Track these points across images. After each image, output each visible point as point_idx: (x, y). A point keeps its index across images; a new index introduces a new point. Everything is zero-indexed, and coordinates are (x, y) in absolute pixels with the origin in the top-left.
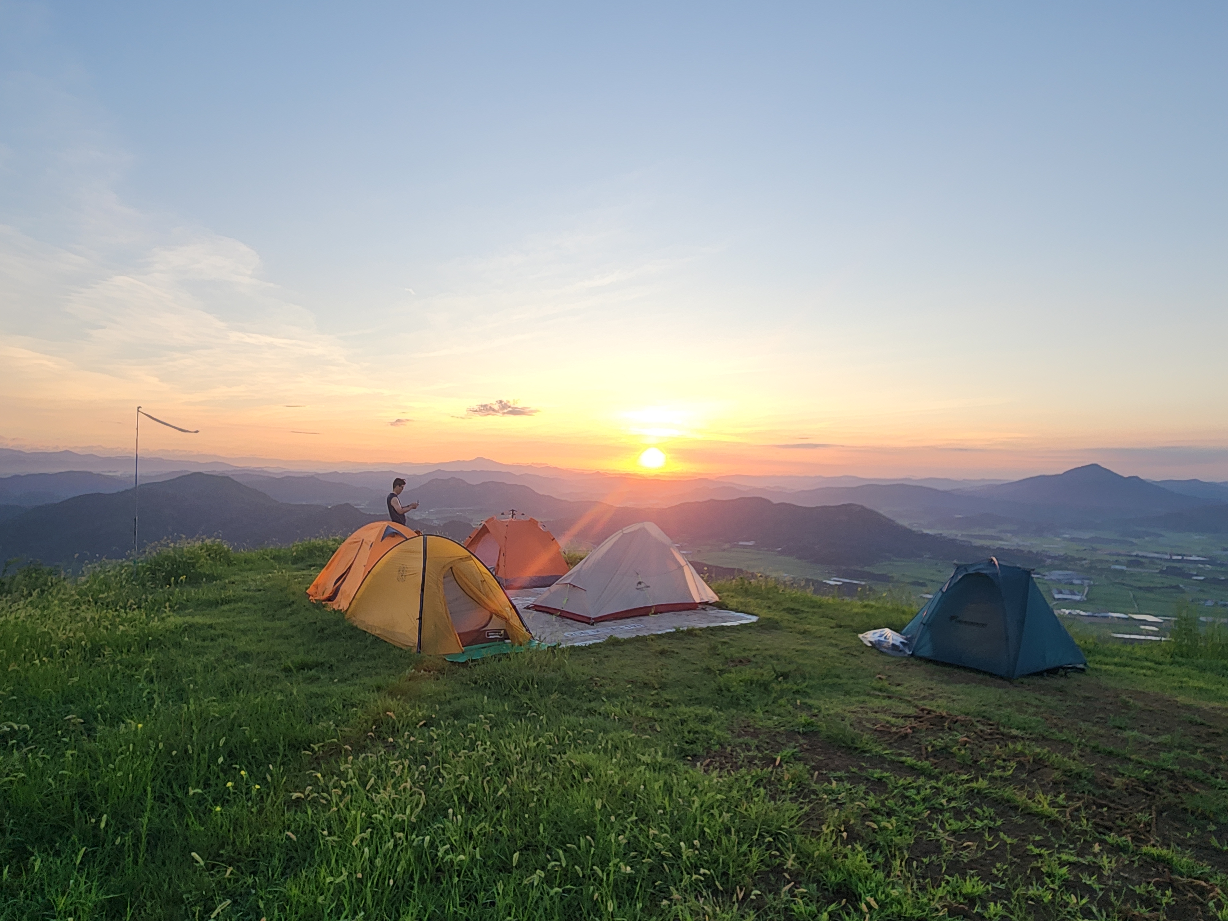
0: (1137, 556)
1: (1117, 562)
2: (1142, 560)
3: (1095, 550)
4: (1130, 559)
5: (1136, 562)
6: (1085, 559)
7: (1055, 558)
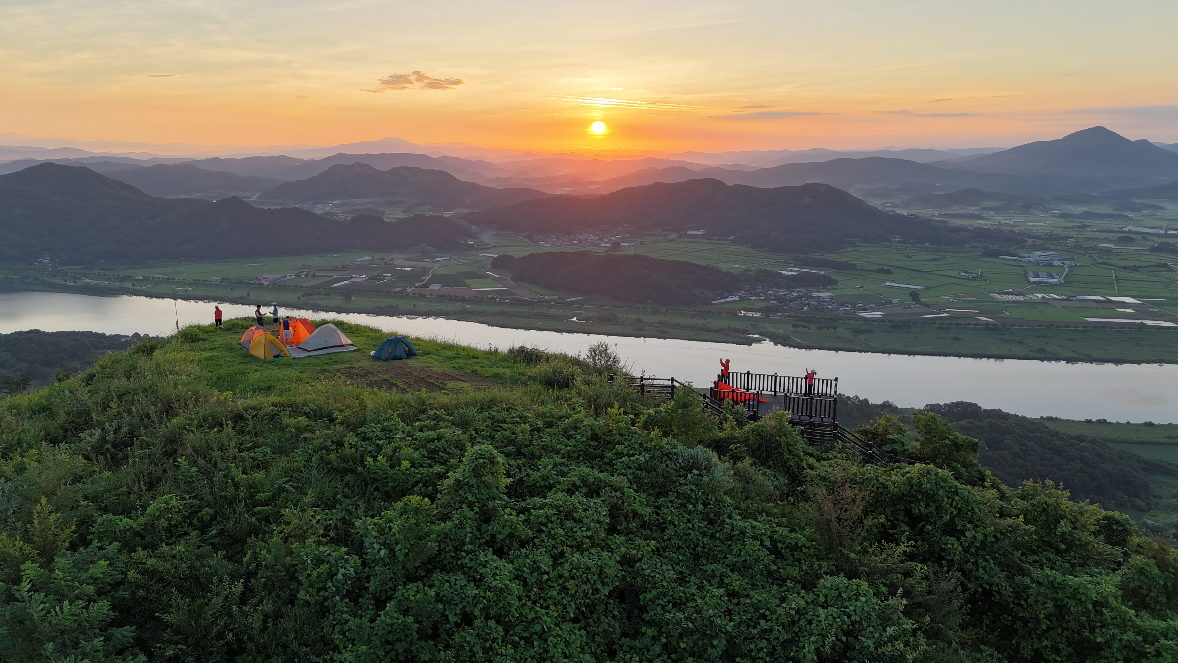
0: (1130, 232)
1: (1106, 240)
2: (1133, 236)
3: (1084, 226)
4: (1120, 235)
5: (1127, 239)
6: (1072, 238)
7: (1038, 237)
